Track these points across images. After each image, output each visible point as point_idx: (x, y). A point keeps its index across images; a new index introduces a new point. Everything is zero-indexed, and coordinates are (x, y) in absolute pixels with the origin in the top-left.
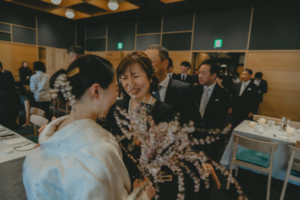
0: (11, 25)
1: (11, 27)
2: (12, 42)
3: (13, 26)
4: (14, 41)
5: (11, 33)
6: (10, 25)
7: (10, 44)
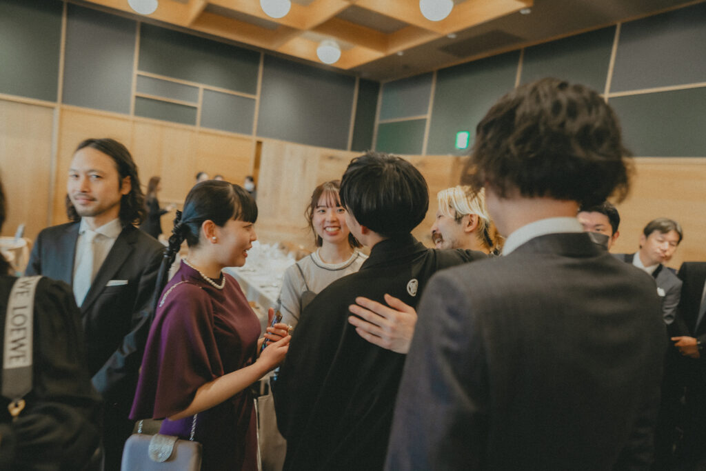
0: (201, 86)
1: (201, 93)
2: (198, 128)
3: (205, 90)
4: (202, 124)
5: (199, 105)
6: (197, 88)
7: (193, 131)
